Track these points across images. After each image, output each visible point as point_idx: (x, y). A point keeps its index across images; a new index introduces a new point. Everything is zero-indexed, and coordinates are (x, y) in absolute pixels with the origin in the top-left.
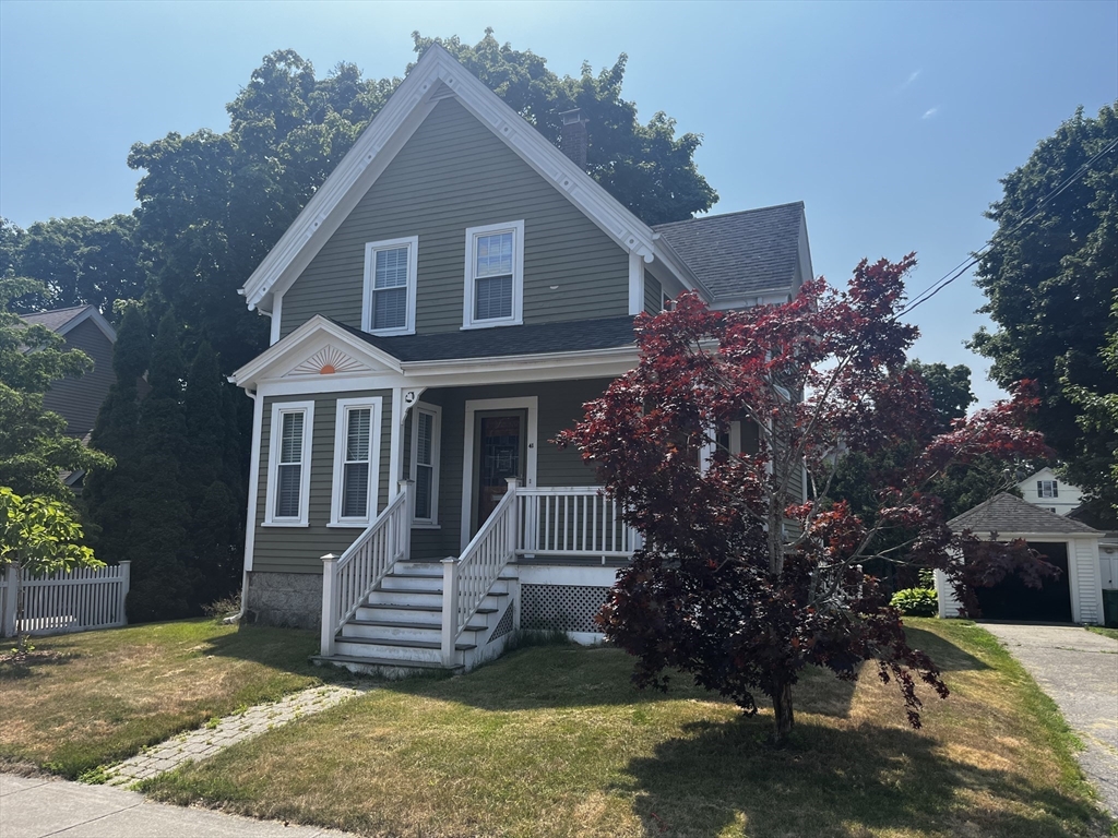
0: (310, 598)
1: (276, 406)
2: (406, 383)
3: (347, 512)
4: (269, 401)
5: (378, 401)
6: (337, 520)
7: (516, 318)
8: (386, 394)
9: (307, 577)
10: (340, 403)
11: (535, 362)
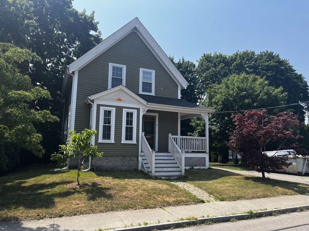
0: (115, 163)
1: (101, 108)
2: (144, 107)
3: (126, 139)
4: (99, 106)
5: (136, 111)
6: (123, 141)
7: (153, 94)
8: (138, 110)
9: (113, 157)
10: (124, 110)
11: (178, 108)
